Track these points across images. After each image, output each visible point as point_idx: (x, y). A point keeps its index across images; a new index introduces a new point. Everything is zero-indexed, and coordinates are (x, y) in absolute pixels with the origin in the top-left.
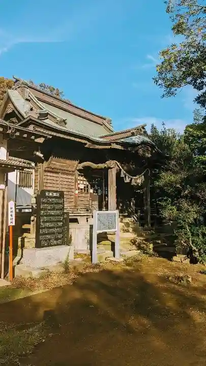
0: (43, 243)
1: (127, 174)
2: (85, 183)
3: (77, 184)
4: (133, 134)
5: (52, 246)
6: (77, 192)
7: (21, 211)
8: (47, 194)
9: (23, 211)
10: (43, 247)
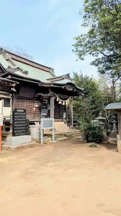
0: (16, 134)
1: (60, 100)
2: (39, 104)
3: (34, 104)
4: (63, 79)
5: (20, 135)
6: (34, 109)
7: (5, 119)
8: (17, 110)
9: (6, 119)
10: (16, 136)
